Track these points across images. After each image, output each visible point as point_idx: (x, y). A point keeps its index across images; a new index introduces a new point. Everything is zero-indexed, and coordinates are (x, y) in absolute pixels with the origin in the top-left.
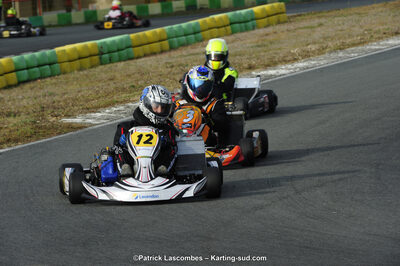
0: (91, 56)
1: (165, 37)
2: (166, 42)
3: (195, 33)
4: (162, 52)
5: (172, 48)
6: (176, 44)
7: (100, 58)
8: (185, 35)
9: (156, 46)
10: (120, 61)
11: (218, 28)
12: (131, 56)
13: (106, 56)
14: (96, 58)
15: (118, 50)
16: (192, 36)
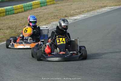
0: (3, 12)
1: (23, 7)
2: (23, 9)
3: (31, 6)
4: (22, 12)
5: (25, 11)
6: (26, 10)
7: (6, 13)
8: (28, 7)
9: (20, 10)
10: (11, 14)
11: (37, 5)
12: (14, 13)
13: (7, 13)
14: (5, 13)
15: (11, 11)
16: (30, 7)
